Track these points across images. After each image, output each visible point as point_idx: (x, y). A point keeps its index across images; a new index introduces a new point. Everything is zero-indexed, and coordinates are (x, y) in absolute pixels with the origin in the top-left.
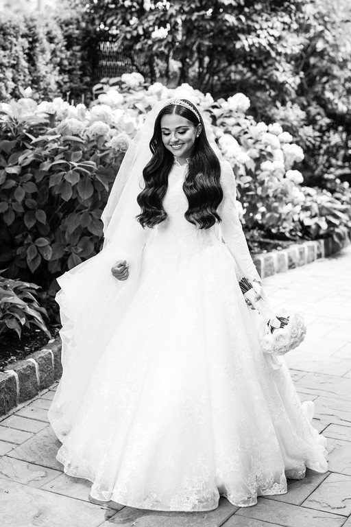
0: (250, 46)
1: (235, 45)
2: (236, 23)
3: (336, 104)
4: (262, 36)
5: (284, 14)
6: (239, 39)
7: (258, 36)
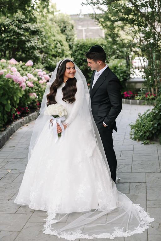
0: (30, 46)
1: (25, 46)
2: (25, 39)
3: (52, 63)
4: (33, 43)
5: (37, 35)
6: (26, 44)
7: (31, 43)
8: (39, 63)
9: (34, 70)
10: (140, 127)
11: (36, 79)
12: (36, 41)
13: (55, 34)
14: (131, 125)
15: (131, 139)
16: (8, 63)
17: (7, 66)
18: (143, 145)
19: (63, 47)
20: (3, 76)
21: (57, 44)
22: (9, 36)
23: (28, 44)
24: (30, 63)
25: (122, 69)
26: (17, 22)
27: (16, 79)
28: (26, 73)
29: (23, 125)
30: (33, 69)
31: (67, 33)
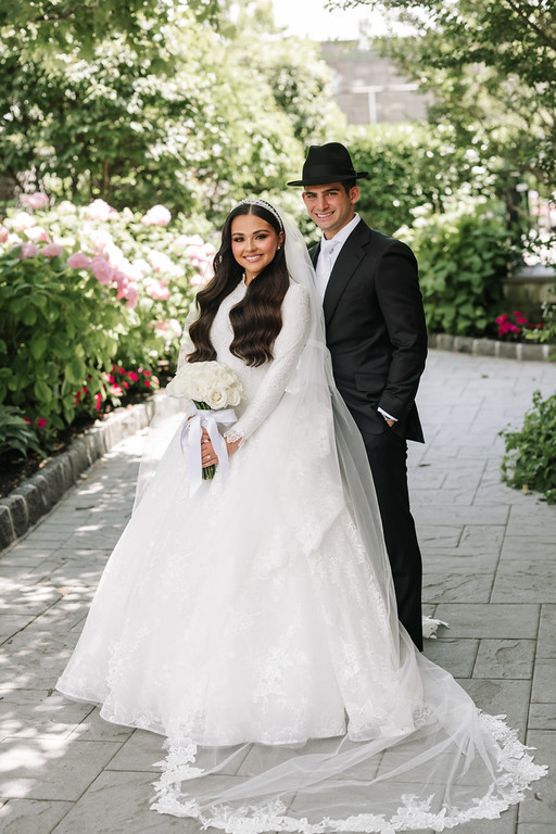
0: (160, 156)
1: (143, 156)
2: (142, 131)
4: (169, 143)
5: (185, 118)
6: (146, 149)
7: (165, 144)
8: (194, 215)
9: (175, 238)
10: (538, 442)
11: (178, 271)
12: (183, 139)
13: (252, 109)
14: (508, 435)
15: (504, 485)
16: (81, 216)
17: (77, 227)
18: (545, 504)
19: (283, 156)
20: (60, 262)
21: (260, 145)
22: (89, 120)
23: (155, 151)
24: (160, 213)
25: (491, 233)
26: (116, 73)
27: (102, 270)
28: (146, 247)
29: (132, 434)
30: (170, 235)
31: (301, 108)
